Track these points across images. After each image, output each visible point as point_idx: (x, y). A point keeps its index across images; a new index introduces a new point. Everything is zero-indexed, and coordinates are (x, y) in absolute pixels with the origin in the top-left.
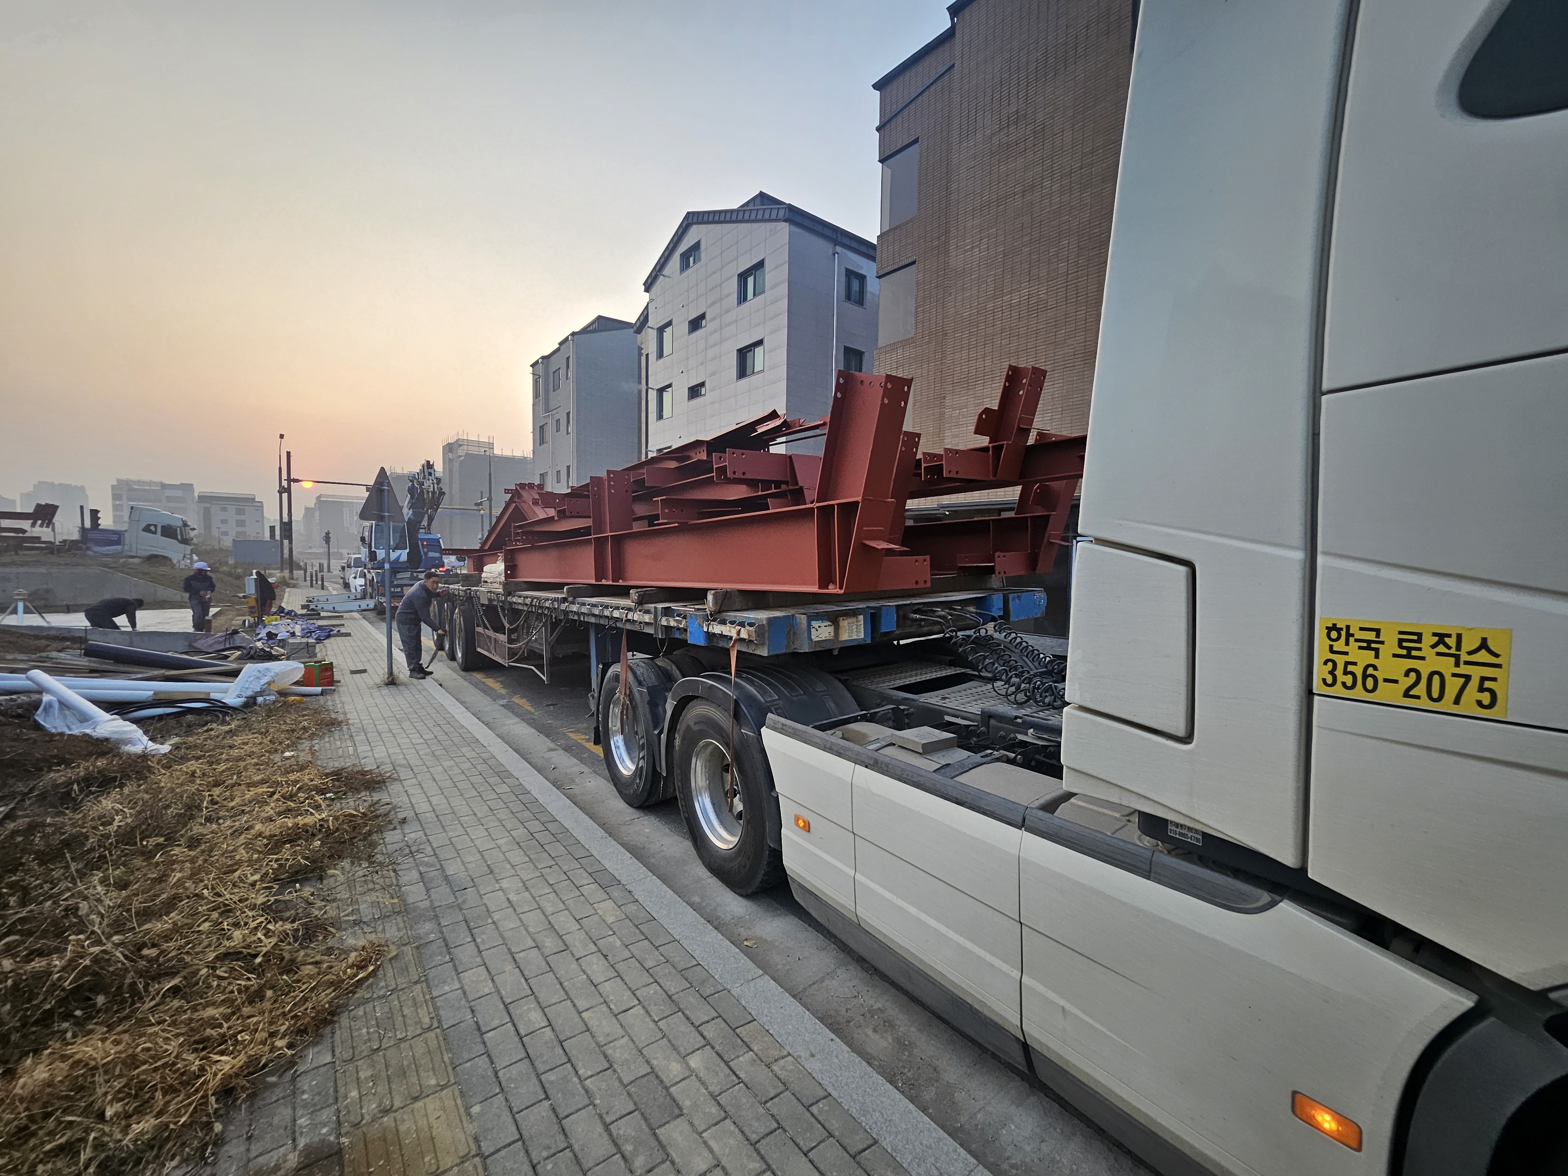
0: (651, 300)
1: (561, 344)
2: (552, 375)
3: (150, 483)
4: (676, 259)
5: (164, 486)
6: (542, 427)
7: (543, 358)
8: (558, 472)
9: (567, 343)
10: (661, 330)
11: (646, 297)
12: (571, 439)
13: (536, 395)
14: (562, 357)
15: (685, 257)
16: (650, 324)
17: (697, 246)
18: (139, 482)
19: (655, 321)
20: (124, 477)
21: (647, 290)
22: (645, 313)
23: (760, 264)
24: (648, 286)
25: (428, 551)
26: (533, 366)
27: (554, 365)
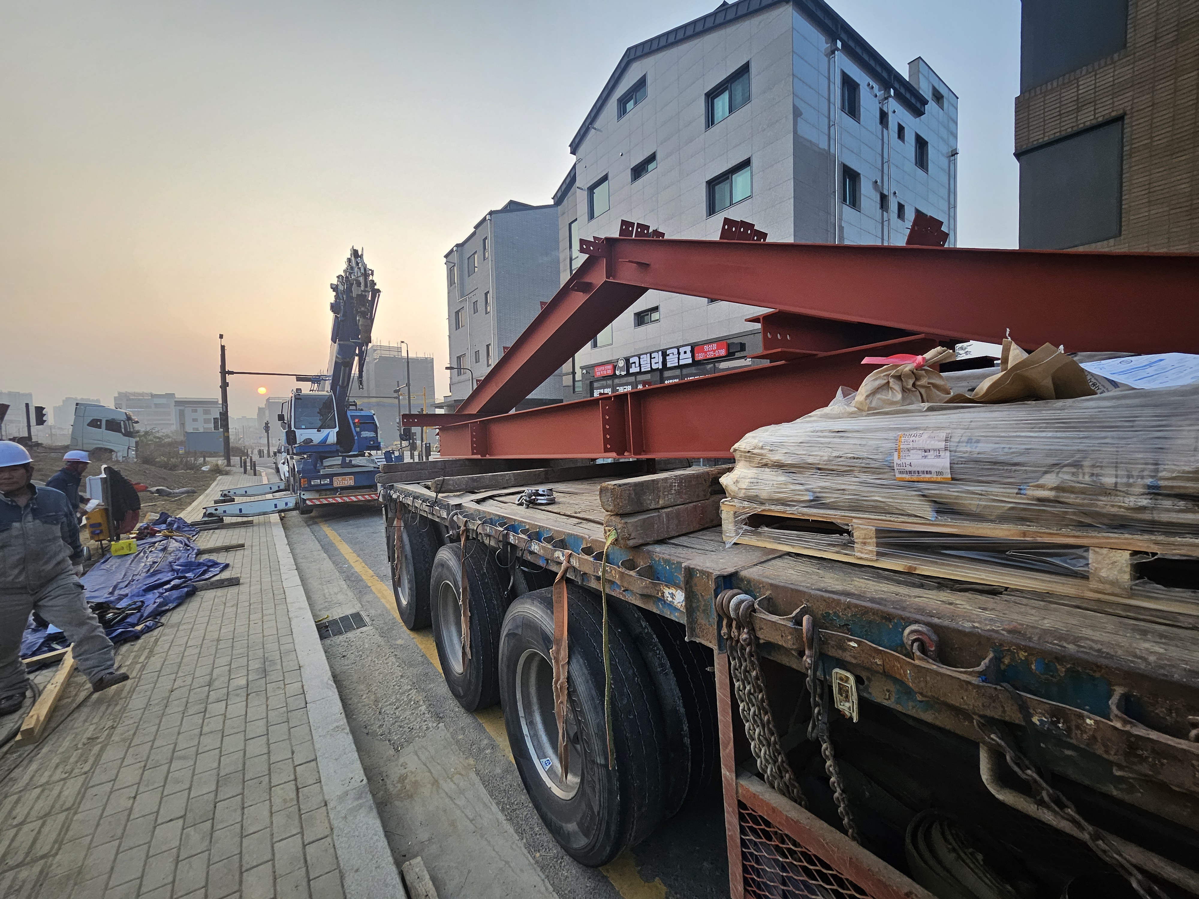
0: (579, 161)
1: (476, 227)
2: (466, 261)
3: (142, 394)
4: (613, 104)
5: (153, 396)
6: (457, 313)
7: (457, 245)
8: (477, 353)
9: (485, 224)
10: (591, 189)
11: (573, 159)
12: (492, 319)
13: (451, 282)
14: (478, 239)
15: (623, 102)
16: (578, 184)
17: (642, 83)
18: (134, 394)
19: (583, 181)
20: (123, 390)
21: (573, 152)
22: (572, 175)
23: (745, 69)
24: (575, 148)
25: (361, 431)
26: (446, 256)
27: (468, 251)
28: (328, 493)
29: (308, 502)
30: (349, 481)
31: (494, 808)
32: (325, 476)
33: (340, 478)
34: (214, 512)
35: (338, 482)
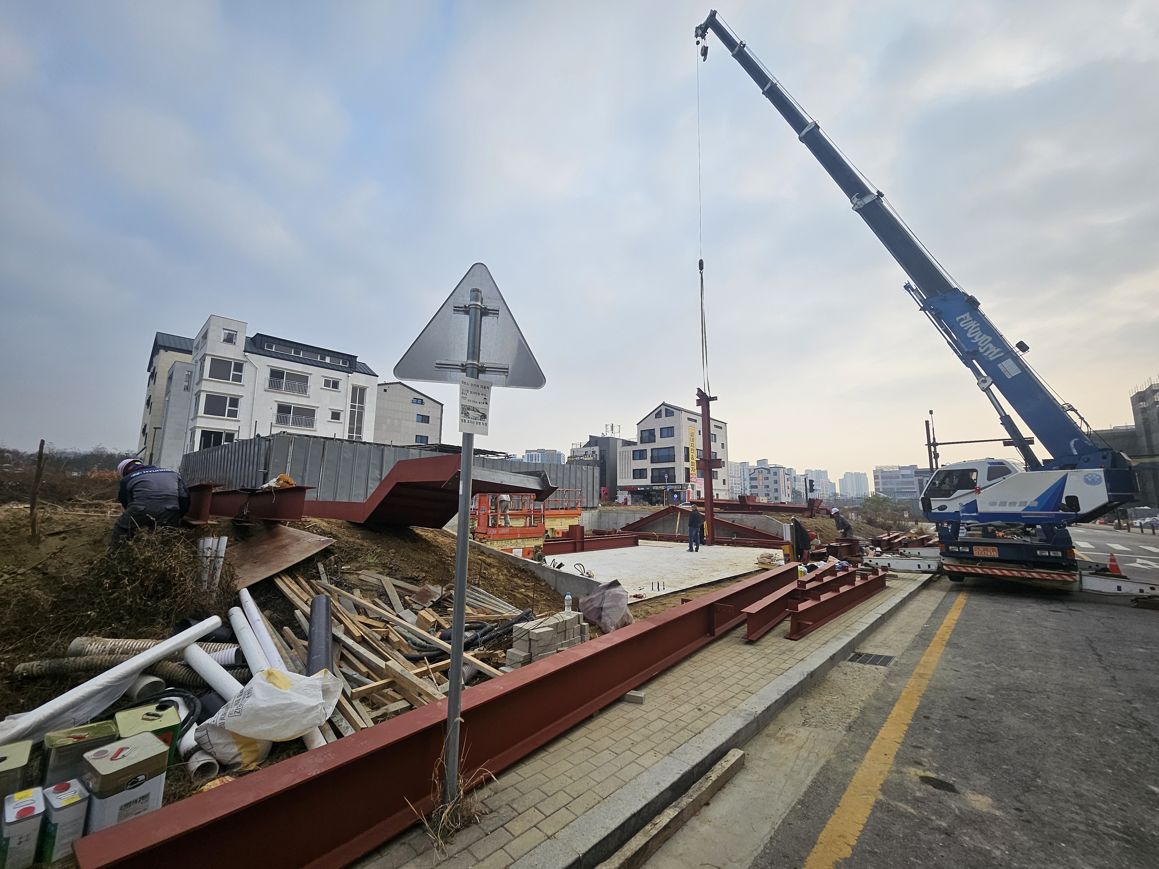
3: (892, 467)
5: (901, 468)
18: (887, 467)
20: (879, 465)
28: (970, 561)
29: (944, 567)
30: (993, 553)
31: (810, 778)
32: (964, 544)
33: (981, 548)
34: (869, 562)
35: (978, 552)
